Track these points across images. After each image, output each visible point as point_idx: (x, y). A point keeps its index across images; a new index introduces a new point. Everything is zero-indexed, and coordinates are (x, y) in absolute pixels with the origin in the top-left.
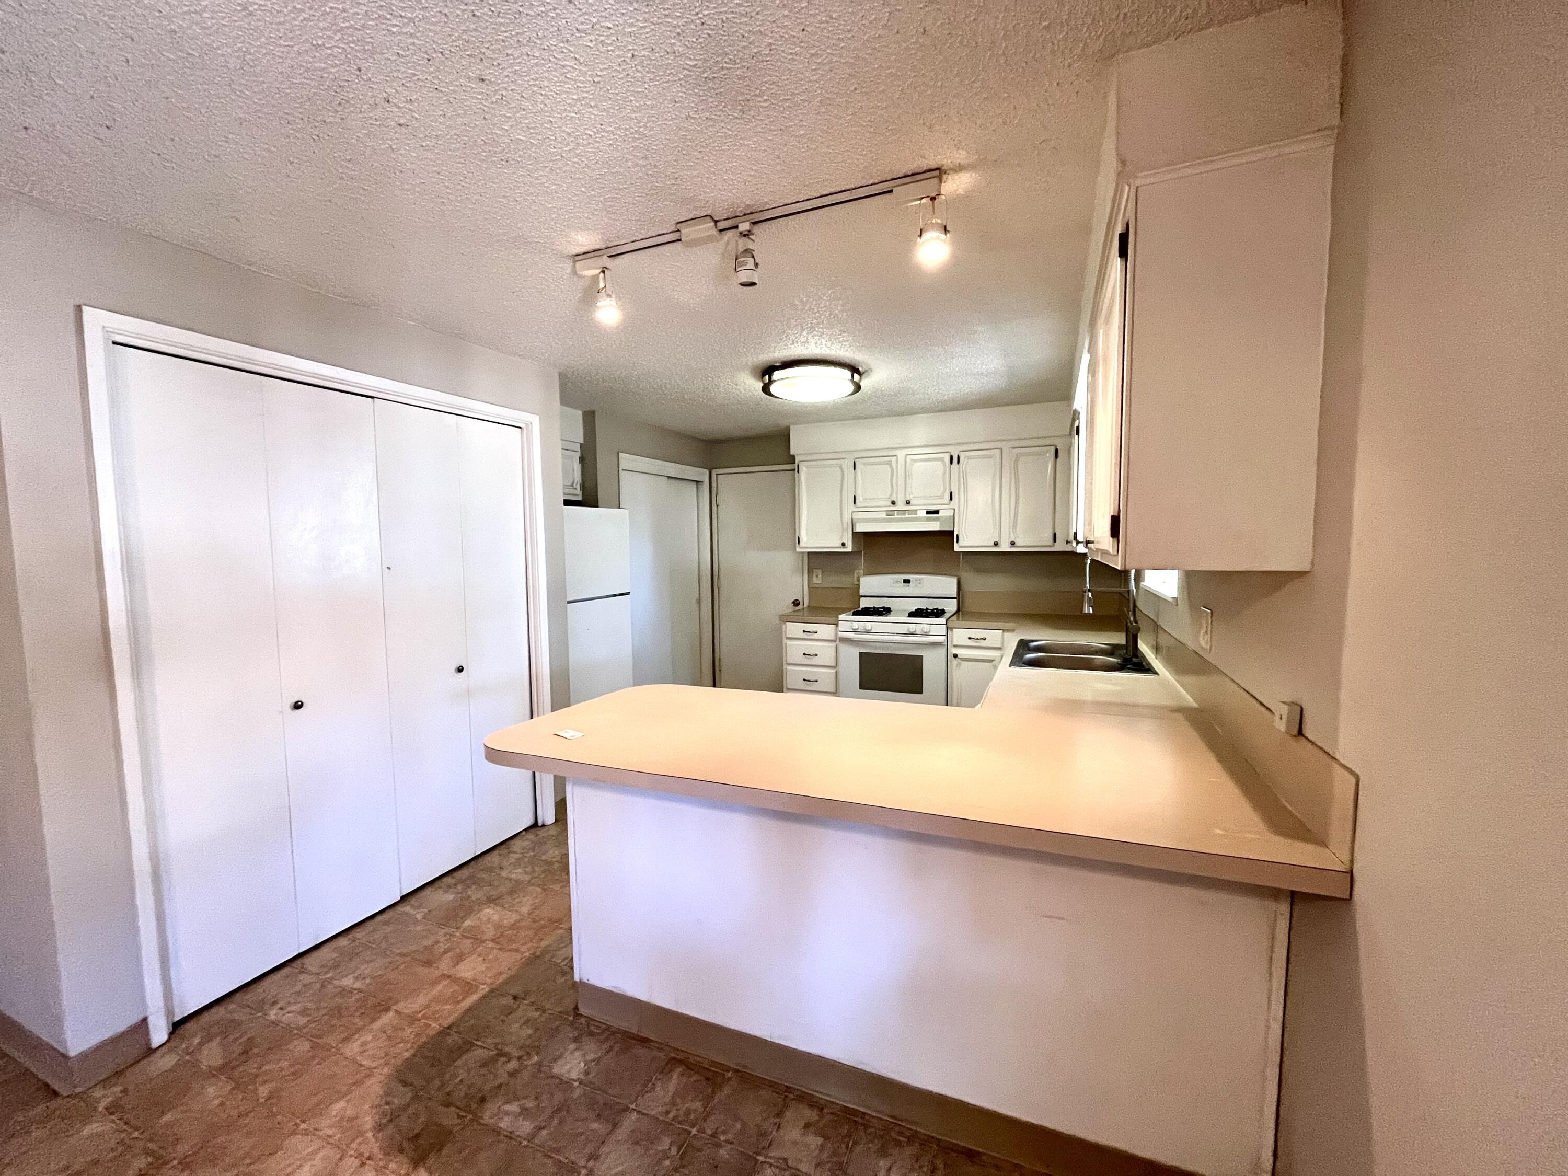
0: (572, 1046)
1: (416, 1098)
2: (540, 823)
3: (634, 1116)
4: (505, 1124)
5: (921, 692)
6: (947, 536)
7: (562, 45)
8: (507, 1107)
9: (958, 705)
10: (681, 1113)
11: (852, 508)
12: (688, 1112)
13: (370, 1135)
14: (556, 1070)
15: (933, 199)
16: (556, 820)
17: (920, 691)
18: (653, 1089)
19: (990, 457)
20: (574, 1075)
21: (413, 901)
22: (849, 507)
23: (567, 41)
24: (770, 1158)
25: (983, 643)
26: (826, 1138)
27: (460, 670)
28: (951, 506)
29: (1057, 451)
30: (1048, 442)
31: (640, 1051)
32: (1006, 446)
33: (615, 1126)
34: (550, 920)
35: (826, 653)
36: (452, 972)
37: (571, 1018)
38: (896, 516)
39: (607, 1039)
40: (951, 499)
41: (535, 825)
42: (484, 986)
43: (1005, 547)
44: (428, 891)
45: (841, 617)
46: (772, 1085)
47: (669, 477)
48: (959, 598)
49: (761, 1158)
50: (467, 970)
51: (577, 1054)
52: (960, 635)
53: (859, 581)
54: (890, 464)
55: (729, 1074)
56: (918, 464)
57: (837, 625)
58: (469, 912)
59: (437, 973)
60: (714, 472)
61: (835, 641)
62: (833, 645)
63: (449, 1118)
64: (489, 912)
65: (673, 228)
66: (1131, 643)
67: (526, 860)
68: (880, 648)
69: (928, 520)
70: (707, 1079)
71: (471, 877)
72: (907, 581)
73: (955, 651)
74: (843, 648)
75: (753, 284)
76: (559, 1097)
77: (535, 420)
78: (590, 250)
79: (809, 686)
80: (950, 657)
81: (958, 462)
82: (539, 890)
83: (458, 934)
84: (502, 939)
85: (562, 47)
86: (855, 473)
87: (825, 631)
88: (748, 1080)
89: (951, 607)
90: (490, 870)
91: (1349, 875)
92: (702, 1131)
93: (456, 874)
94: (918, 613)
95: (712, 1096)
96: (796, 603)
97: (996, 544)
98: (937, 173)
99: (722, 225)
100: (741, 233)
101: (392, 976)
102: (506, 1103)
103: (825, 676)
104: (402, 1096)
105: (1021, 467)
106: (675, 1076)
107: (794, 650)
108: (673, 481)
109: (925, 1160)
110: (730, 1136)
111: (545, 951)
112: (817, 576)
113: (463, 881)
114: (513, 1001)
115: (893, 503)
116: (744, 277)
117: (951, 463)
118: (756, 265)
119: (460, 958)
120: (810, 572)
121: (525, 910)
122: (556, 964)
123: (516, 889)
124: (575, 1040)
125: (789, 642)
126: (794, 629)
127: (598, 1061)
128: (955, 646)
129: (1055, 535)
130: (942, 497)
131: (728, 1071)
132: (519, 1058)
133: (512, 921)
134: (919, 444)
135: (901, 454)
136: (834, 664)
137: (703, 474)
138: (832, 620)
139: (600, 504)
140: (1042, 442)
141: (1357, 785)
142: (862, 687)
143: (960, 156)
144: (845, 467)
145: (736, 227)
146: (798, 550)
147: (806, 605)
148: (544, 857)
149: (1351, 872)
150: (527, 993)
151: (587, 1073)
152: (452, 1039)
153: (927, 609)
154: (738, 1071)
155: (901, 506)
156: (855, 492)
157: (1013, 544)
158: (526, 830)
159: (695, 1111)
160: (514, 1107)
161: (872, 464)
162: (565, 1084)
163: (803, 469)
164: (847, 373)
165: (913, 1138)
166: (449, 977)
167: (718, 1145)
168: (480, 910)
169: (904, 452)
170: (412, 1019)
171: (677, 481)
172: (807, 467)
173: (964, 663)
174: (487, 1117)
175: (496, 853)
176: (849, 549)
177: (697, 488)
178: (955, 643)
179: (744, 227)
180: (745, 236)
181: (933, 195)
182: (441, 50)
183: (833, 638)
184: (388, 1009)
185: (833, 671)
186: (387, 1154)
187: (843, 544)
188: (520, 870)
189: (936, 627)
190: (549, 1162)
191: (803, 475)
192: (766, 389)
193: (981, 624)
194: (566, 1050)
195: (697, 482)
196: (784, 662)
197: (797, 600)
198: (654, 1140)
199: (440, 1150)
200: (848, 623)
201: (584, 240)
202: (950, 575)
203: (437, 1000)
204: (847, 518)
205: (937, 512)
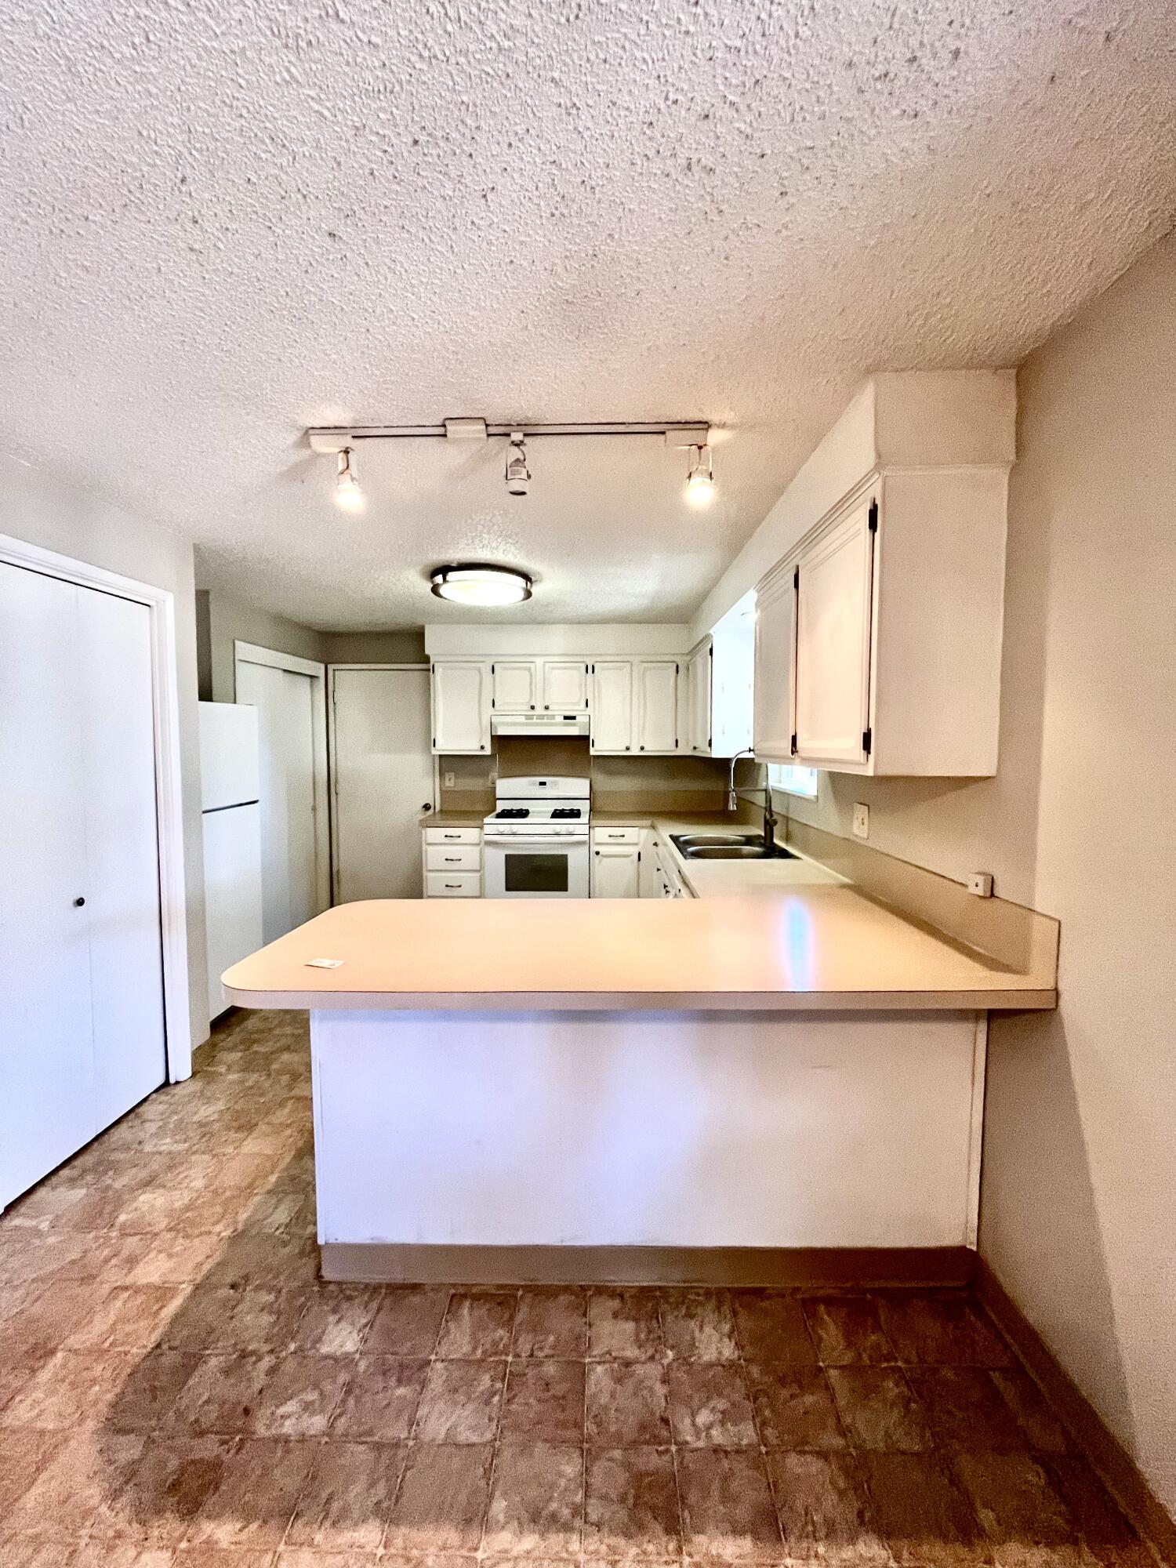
0: (332, 1319)
1: (150, 1442)
2: (172, 1080)
3: (439, 1366)
4: (288, 1428)
5: (566, 890)
6: (583, 741)
7: (445, 230)
8: (282, 1410)
9: (600, 897)
10: (488, 1346)
11: (491, 711)
12: (495, 1344)
13: (104, 1508)
14: (325, 1349)
15: (700, 448)
16: (194, 1074)
17: (564, 888)
18: (448, 1332)
19: (621, 669)
20: (352, 1350)
21: (23, 1209)
22: (488, 710)
23: (455, 229)
24: (595, 1356)
25: (622, 840)
26: (636, 1320)
27: (80, 902)
28: (587, 713)
29: (677, 667)
30: (672, 658)
31: (415, 1299)
32: (636, 660)
33: (424, 1384)
34: (239, 1188)
35: (469, 856)
36: (129, 1280)
37: (316, 1289)
38: (535, 720)
39: (371, 1299)
40: (587, 706)
41: (166, 1083)
42: (184, 1286)
43: (635, 751)
44: (42, 1193)
45: (486, 820)
46: (567, 1289)
47: (285, 671)
48: (591, 799)
49: (587, 1360)
50: (152, 1271)
51: (343, 1324)
52: (601, 834)
53: (494, 783)
54: (529, 670)
55: (520, 1293)
56: (557, 671)
57: (481, 828)
58: (119, 1203)
59: (106, 1289)
60: (331, 667)
61: (478, 844)
62: (478, 848)
63: (208, 1448)
64: (145, 1199)
65: (439, 423)
66: (768, 835)
67: (172, 1126)
68: (526, 849)
69: (565, 725)
70: (499, 1304)
71: (99, 1163)
72: (543, 784)
73: (597, 848)
74: (489, 852)
75: (523, 493)
76: (343, 1377)
77: (170, 600)
78: (332, 425)
79: (452, 891)
80: (593, 854)
81: (593, 672)
82: (206, 1157)
83: (114, 1234)
84: (182, 1225)
85: (444, 232)
86: (494, 678)
87: (469, 834)
88: (542, 1293)
89: (584, 807)
90: (127, 1148)
91: (1054, 993)
92: (517, 1356)
93: (77, 1163)
94: (558, 814)
95: (512, 1318)
96: (427, 807)
97: (628, 749)
98: (706, 426)
99: (492, 430)
100: (512, 442)
101: (37, 1309)
102: (277, 1407)
103: (470, 882)
104: (129, 1449)
105: (647, 679)
106: (466, 1312)
107: (434, 857)
108: (287, 674)
109: (726, 1309)
110: (547, 1351)
111: (250, 1224)
112: (450, 780)
113: (94, 1170)
114: (232, 1291)
115: (533, 708)
116: (517, 486)
117: (587, 672)
118: (529, 476)
119: (132, 1261)
120: (442, 774)
121: (199, 1183)
122: (271, 1236)
123: (173, 1163)
124: (334, 1311)
125: (429, 848)
126: (434, 834)
127: (371, 1324)
128: (598, 844)
129: (677, 741)
130: (578, 704)
131: (518, 1290)
132: (271, 1351)
133: (186, 1201)
134: (556, 652)
135: (539, 661)
136: (478, 868)
137: (318, 669)
138: (478, 823)
139: (214, 698)
140: (667, 658)
141: (1060, 926)
142: (508, 889)
143: (729, 417)
144: (483, 670)
145: (508, 435)
146: (434, 752)
147: (438, 809)
148: (195, 1118)
149: (1056, 989)
150: (246, 1278)
151: (365, 1340)
152: (170, 1359)
153: (563, 810)
154: (527, 1286)
155: (540, 710)
156: (494, 694)
157: (642, 748)
158: (156, 1091)
159: (501, 1339)
160: (291, 1407)
161: (511, 669)
162: (345, 1361)
163: (439, 670)
164: (521, 581)
165: (708, 1293)
166: (126, 1288)
167: (540, 1364)
168: (135, 1199)
169: (543, 659)
170: (98, 1352)
171: (291, 675)
172: (444, 668)
173: (605, 859)
174: (261, 1430)
175: (124, 1126)
176: (488, 751)
177: (312, 686)
178: (597, 841)
179: (517, 436)
180: (516, 445)
181: (700, 444)
182: (305, 193)
183: (476, 841)
184: (52, 1352)
185: (478, 875)
186: (143, 1523)
187: (482, 748)
188: (168, 1140)
189: (579, 826)
190: (362, 1448)
191: (439, 677)
192: (435, 590)
193: (621, 823)
194: (327, 1325)
195: (312, 677)
196: (424, 869)
197: (427, 804)
198: (471, 1383)
199: (217, 1488)
200: (493, 825)
201: (334, 415)
202: (584, 777)
203: (123, 1319)
204: (486, 723)
205: (574, 718)
